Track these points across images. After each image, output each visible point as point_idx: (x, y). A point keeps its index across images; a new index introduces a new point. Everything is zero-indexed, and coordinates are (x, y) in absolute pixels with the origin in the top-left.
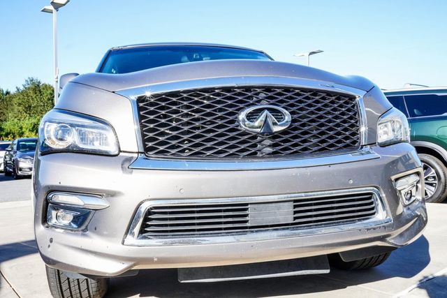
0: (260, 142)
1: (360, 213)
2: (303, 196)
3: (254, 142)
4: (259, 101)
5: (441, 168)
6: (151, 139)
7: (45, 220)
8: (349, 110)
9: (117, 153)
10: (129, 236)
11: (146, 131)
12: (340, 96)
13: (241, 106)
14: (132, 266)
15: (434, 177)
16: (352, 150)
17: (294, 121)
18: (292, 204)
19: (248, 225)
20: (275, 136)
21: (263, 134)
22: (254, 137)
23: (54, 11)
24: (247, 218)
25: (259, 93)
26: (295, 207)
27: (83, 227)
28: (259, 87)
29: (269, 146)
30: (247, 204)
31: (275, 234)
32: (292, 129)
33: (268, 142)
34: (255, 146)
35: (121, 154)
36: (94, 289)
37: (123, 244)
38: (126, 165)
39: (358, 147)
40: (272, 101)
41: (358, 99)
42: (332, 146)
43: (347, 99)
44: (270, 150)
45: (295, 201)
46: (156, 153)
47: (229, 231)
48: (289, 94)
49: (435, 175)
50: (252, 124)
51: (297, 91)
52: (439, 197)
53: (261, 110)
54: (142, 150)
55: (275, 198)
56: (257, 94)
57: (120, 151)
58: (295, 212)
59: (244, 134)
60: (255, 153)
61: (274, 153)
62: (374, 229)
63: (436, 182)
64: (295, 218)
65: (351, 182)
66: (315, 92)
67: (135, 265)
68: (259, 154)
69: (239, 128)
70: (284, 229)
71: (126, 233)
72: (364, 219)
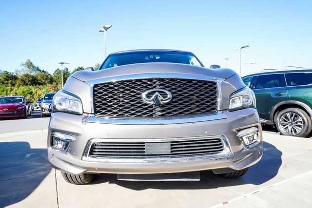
0: (154, 109)
1: (212, 150)
2: (176, 140)
3: (151, 109)
4: (155, 87)
5: (306, 116)
6: (99, 107)
7: (52, 144)
8: (211, 90)
9: (81, 114)
10: (84, 157)
11: (97, 102)
12: (206, 83)
13: (144, 89)
14: (85, 171)
15: (301, 122)
16: (211, 114)
17: (173, 98)
18: (170, 144)
19: (145, 154)
20: (162, 106)
21: (155, 105)
22: (151, 106)
23: (105, 31)
24: (145, 150)
25: (156, 82)
26: (172, 145)
27: (66, 150)
28: (156, 79)
29: (160, 111)
30: (144, 143)
31: (159, 159)
32: (173, 102)
33: (159, 109)
34: (152, 111)
35: (84, 114)
36: (83, 178)
37: (81, 159)
38: (84, 120)
39: (215, 112)
40: (162, 87)
41: (218, 84)
42: (198, 111)
43: (210, 84)
44: (160, 113)
45: (171, 142)
46: (101, 114)
47: (135, 156)
48: (173, 82)
49: (302, 121)
50: (149, 99)
51: (178, 80)
52: (304, 134)
53: (155, 92)
54: (93, 112)
55: (159, 140)
56: (155, 83)
57: (83, 113)
58: (172, 148)
59: (146, 104)
60: (152, 115)
61: (162, 115)
62: (220, 159)
63: (302, 125)
64: (172, 152)
65: (206, 132)
66: (190, 81)
67: (87, 171)
68: (154, 116)
69: (142, 102)
70: (165, 157)
71: (83, 155)
72: (214, 153)
